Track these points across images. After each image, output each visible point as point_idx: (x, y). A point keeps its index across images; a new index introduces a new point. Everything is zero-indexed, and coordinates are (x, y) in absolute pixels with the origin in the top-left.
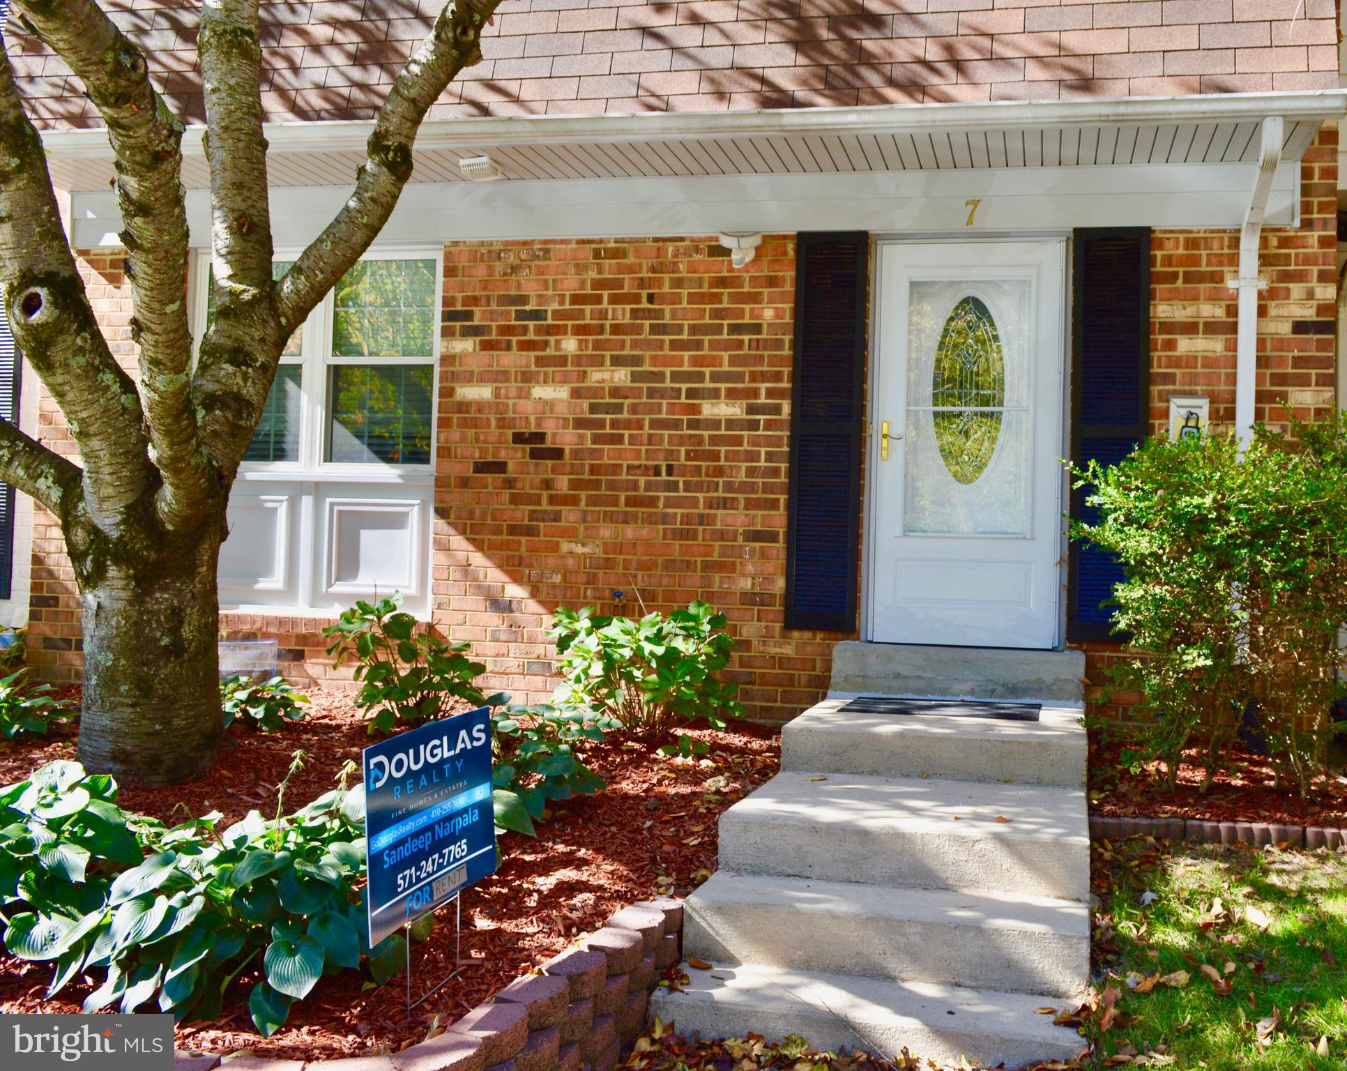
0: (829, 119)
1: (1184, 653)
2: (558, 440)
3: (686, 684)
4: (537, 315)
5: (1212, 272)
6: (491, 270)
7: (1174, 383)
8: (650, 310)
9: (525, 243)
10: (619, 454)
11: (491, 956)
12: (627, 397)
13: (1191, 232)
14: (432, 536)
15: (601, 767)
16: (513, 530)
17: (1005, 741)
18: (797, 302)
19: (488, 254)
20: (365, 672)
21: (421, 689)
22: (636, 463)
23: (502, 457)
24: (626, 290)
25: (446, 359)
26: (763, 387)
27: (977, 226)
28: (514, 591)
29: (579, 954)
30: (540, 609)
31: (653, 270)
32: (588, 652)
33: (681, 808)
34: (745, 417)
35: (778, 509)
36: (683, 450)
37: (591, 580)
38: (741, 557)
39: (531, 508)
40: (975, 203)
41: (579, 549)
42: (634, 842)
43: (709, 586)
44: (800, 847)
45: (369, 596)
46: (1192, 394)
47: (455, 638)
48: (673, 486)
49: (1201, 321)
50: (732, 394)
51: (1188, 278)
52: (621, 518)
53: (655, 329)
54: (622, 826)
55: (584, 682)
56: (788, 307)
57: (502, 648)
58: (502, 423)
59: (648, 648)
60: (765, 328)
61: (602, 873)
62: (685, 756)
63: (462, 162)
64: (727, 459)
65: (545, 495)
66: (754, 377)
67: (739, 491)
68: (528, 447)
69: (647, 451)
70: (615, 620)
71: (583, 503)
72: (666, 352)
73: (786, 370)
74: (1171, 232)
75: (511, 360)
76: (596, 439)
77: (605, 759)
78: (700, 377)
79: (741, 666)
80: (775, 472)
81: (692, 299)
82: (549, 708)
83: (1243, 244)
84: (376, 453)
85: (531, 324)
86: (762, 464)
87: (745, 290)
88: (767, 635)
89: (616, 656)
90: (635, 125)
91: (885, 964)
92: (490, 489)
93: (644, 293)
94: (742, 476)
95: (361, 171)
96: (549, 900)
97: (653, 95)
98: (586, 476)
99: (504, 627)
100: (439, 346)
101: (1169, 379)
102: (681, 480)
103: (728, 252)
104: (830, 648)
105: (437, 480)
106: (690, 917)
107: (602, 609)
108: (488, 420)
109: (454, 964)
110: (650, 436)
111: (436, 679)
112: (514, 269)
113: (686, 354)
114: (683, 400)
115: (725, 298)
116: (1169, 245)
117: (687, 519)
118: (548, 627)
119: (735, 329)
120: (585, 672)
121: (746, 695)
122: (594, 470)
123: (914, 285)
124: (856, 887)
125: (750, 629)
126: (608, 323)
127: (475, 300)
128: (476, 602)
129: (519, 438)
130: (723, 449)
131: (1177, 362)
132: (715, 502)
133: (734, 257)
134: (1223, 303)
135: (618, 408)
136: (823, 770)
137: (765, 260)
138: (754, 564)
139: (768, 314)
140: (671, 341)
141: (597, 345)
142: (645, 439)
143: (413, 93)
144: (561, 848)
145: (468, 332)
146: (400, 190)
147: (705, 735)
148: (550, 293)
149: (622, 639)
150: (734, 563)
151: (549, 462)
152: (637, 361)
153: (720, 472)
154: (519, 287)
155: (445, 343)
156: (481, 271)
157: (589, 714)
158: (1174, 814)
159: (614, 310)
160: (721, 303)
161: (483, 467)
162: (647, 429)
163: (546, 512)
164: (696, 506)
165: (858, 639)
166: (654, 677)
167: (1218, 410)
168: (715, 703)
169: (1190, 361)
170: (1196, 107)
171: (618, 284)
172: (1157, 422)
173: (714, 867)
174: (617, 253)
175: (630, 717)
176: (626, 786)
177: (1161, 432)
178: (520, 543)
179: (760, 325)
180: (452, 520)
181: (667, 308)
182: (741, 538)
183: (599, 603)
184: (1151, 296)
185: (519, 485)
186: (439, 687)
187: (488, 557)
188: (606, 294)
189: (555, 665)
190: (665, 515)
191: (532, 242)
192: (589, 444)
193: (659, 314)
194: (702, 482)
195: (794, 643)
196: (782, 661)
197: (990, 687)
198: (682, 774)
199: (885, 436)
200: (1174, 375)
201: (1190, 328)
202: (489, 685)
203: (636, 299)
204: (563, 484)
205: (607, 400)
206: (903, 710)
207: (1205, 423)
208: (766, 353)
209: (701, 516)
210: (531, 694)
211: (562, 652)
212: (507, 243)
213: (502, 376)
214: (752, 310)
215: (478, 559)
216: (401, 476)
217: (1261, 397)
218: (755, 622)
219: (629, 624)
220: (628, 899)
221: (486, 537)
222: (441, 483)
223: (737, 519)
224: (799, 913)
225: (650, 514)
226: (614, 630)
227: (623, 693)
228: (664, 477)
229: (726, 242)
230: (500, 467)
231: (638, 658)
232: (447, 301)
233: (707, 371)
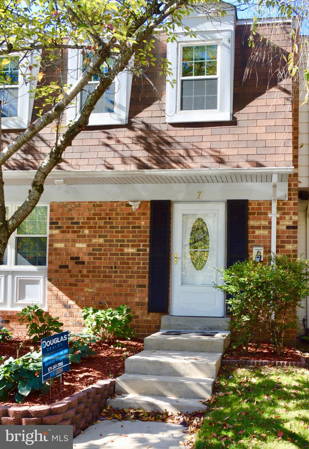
0: (157, 173)
1: (243, 317)
2: (83, 259)
3: (119, 328)
4: (77, 223)
5: (265, 212)
6: (63, 210)
7: (255, 243)
8: (109, 222)
9: (73, 202)
10: (101, 263)
11: (68, 390)
12: (103, 247)
13: (259, 201)
14: (47, 287)
15: (96, 350)
16: (71, 285)
17: (203, 341)
18: (151, 220)
19: (63, 205)
20: (29, 326)
21: (46, 330)
22: (106, 265)
23: (67, 263)
24: (102, 216)
25: (51, 236)
26: (142, 244)
27: (200, 199)
28: (71, 302)
29: (89, 389)
30: (78, 307)
31: (110, 210)
32: (92, 319)
33: (116, 359)
34: (136, 252)
35: (146, 278)
36: (119, 262)
37: (93, 299)
38: (135, 292)
39: (76, 278)
40: (200, 192)
41: (90, 290)
42: (103, 367)
43: (127, 300)
44: (145, 367)
45: (30, 304)
46: (259, 246)
47: (54, 316)
48: (116, 272)
49: (262, 226)
50: (133, 246)
51: (258, 214)
52: (102, 281)
53: (111, 227)
54: (101, 364)
55: (91, 327)
56: (148, 221)
57: (67, 319)
58: (67, 254)
59: (108, 318)
60: (142, 227)
61: (95, 374)
62: (119, 347)
63: (55, 181)
64: (131, 264)
65: (80, 274)
66: (139, 241)
67: (135, 273)
68: (74, 261)
69: (109, 262)
70: (99, 311)
71: (91, 277)
72: (114, 234)
73: (148, 239)
74: (254, 201)
75: (70, 236)
76: (94, 259)
77: (97, 348)
78: (124, 241)
79: (136, 323)
80: (145, 268)
81: (121, 219)
82: (81, 334)
83: (273, 205)
84: (30, 262)
85: (75, 226)
86: (141, 265)
87: (136, 216)
88: (143, 314)
89: (100, 320)
90: (104, 173)
91: (164, 393)
92: (64, 273)
93: (108, 217)
94: (136, 269)
95: (30, 191)
96: (82, 379)
97: (109, 164)
98: (91, 269)
99: (68, 313)
100: (48, 232)
101: (253, 242)
102: (119, 270)
103: (131, 206)
104: (161, 317)
105: (48, 270)
106: (117, 383)
107: (96, 307)
108: (63, 253)
109: (60, 391)
110: (110, 258)
111: (51, 327)
112: (70, 210)
113: (120, 234)
114: (119, 247)
115: (131, 219)
116: (253, 204)
117: (120, 281)
118: (81, 312)
119: (134, 227)
120: (91, 325)
121: (137, 331)
122: (94, 267)
123: (183, 215)
124: (159, 376)
125: (138, 313)
126: (97, 226)
127: (59, 219)
128: (59, 305)
129: (72, 258)
130: (130, 261)
131: (255, 237)
132: (128, 276)
133: (133, 207)
134: (268, 221)
135: (101, 250)
136: (155, 350)
137: (142, 208)
138: (139, 294)
139: (143, 223)
140: (116, 231)
141: (94, 232)
142: (108, 259)
143: (44, 171)
144: (85, 368)
145: (57, 228)
146: (40, 196)
147: (125, 342)
148: (81, 217)
149: (102, 315)
150: (134, 294)
151: (81, 265)
152: (106, 236)
153: (130, 268)
154: (72, 215)
155: (50, 231)
156: (61, 210)
157: (92, 336)
158: (244, 359)
159: (99, 222)
160: (129, 220)
161: (61, 267)
162: (109, 256)
163: (80, 279)
164: (123, 278)
165: (169, 315)
166: (110, 326)
167: (266, 250)
168: (127, 333)
169: (259, 237)
170: (254, 171)
171: (100, 214)
172: (250, 254)
173: (124, 372)
174: (100, 206)
175: (104, 337)
176: (102, 354)
177: (251, 257)
178: (72, 289)
179: (140, 226)
180: (53, 282)
181: (114, 221)
182: (135, 287)
183: (95, 305)
184: (248, 219)
185: (72, 272)
186: (51, 329)
187: (63, 292)
188: (97, 217)
189: (83, 323)
190: (114, 280)
191: (75, 202)
192: (92, 260)
193: (112, 223)
194: (124, 271)
195: (151, 316)
196: (147, 321)
197: (204, 328)
198: (117, 352)
199: (176, 258)
200: (255, 241)
201: (259, 228)
202: (64, 329)
203: (105, 219)
204: (85, 272)
205: (97, 247)
206: (178, 334)
207: (262, 254)
208: (142, 234)
209: (124, 280)
210: (76, 332)
211: (85, 319)
212: (68, 202)
213: (67, 241)
214: (138, 222)
215: (60, 293)
216: (38, 269)
217: (277, 247)
218: (140, 311)
219: (103, 311)
220: (102, 379)
221: (63, 287)
222: (49, 271)
223: (134, 281)
224: (143, 381)
225: (110, 280)
226: (99, 313)
227: (102, 330)
228: (114, 269)
229: (131, 203)
230: (66, 267)
231: (106, 321)
232: (51, 219)
233: (126, 239)
